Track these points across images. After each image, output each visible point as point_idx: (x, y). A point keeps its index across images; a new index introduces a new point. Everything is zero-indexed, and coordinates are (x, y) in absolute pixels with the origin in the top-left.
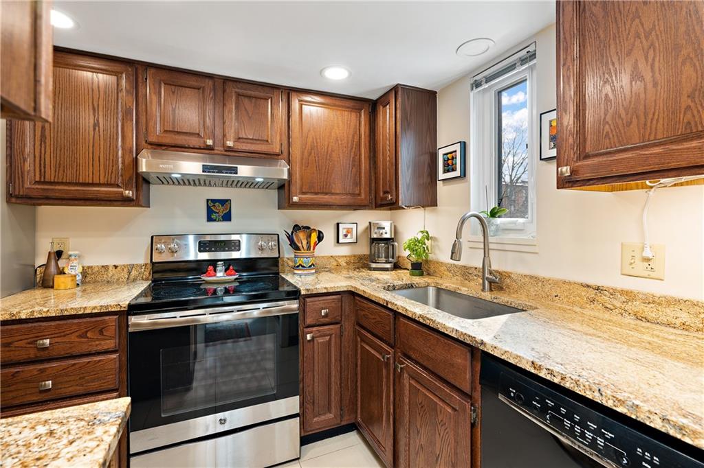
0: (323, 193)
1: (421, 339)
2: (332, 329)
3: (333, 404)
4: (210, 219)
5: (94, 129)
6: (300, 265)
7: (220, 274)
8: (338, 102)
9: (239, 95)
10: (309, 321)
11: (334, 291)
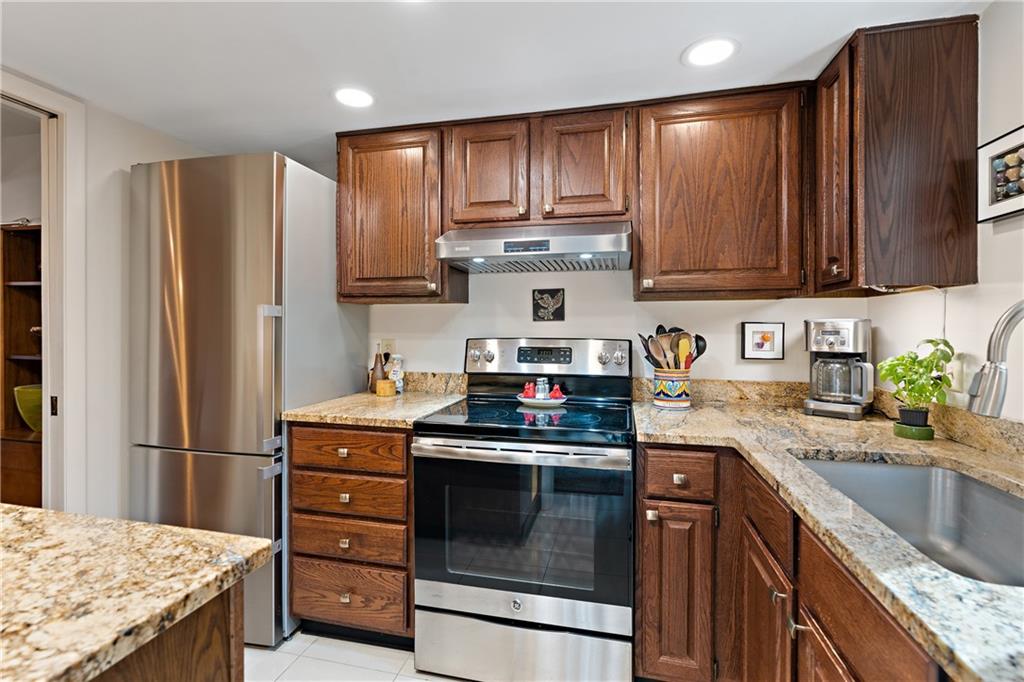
0: (699, 270)
1: (834, 585)
2: (695, 511)
3: (697, 645)
4: (537, 317)
5: (403, 214)
6: (662, 392)
7: (541, 395)
8: (728, 104)
9: (562, 134)
10: (651, 488)
11: (698, 443)
